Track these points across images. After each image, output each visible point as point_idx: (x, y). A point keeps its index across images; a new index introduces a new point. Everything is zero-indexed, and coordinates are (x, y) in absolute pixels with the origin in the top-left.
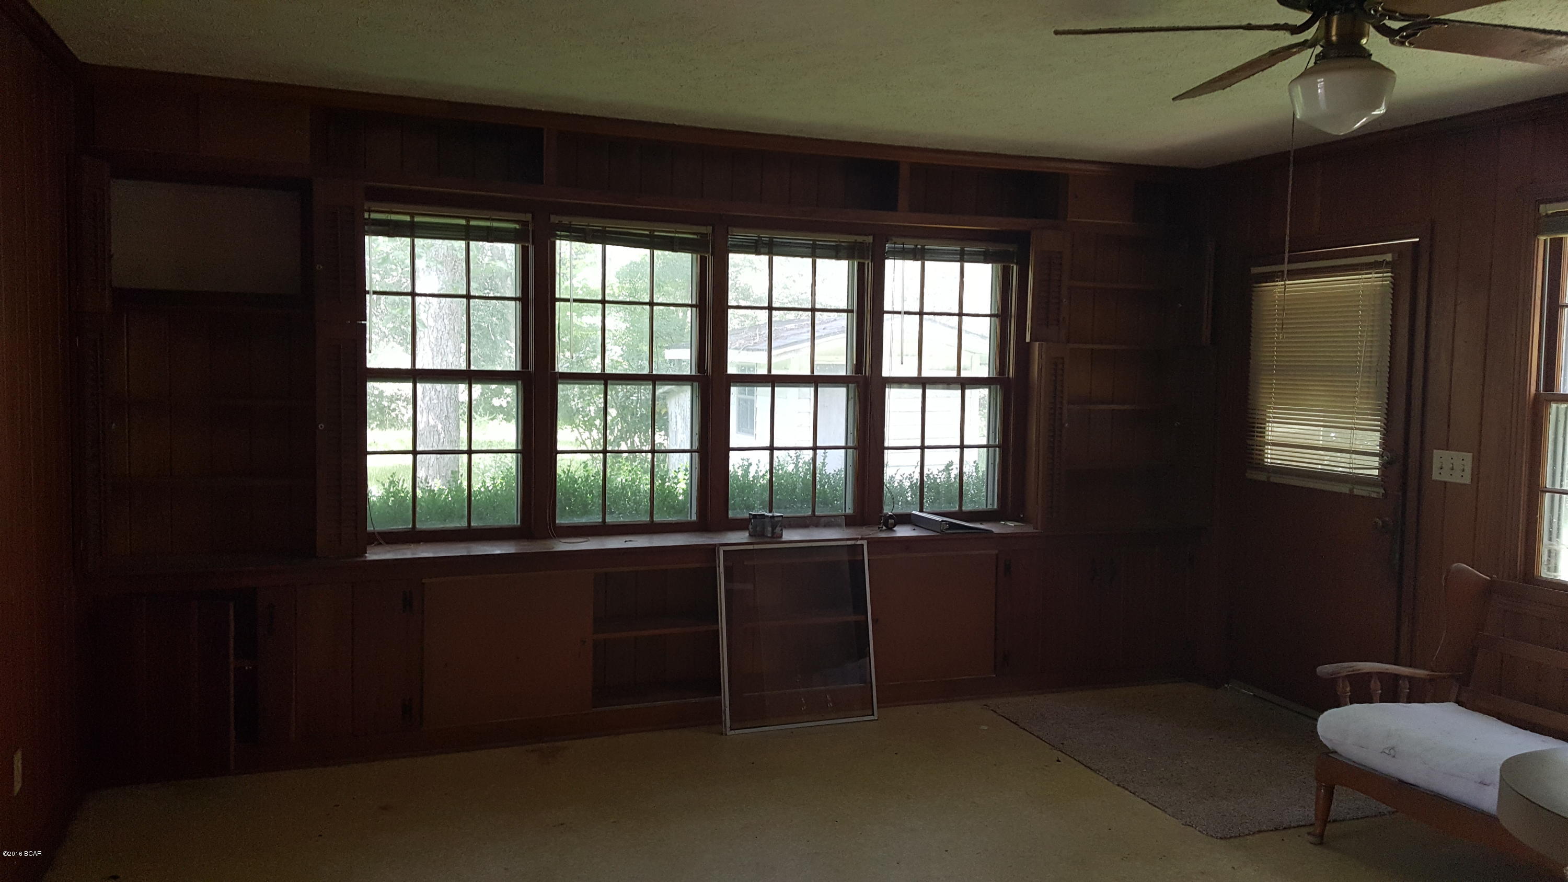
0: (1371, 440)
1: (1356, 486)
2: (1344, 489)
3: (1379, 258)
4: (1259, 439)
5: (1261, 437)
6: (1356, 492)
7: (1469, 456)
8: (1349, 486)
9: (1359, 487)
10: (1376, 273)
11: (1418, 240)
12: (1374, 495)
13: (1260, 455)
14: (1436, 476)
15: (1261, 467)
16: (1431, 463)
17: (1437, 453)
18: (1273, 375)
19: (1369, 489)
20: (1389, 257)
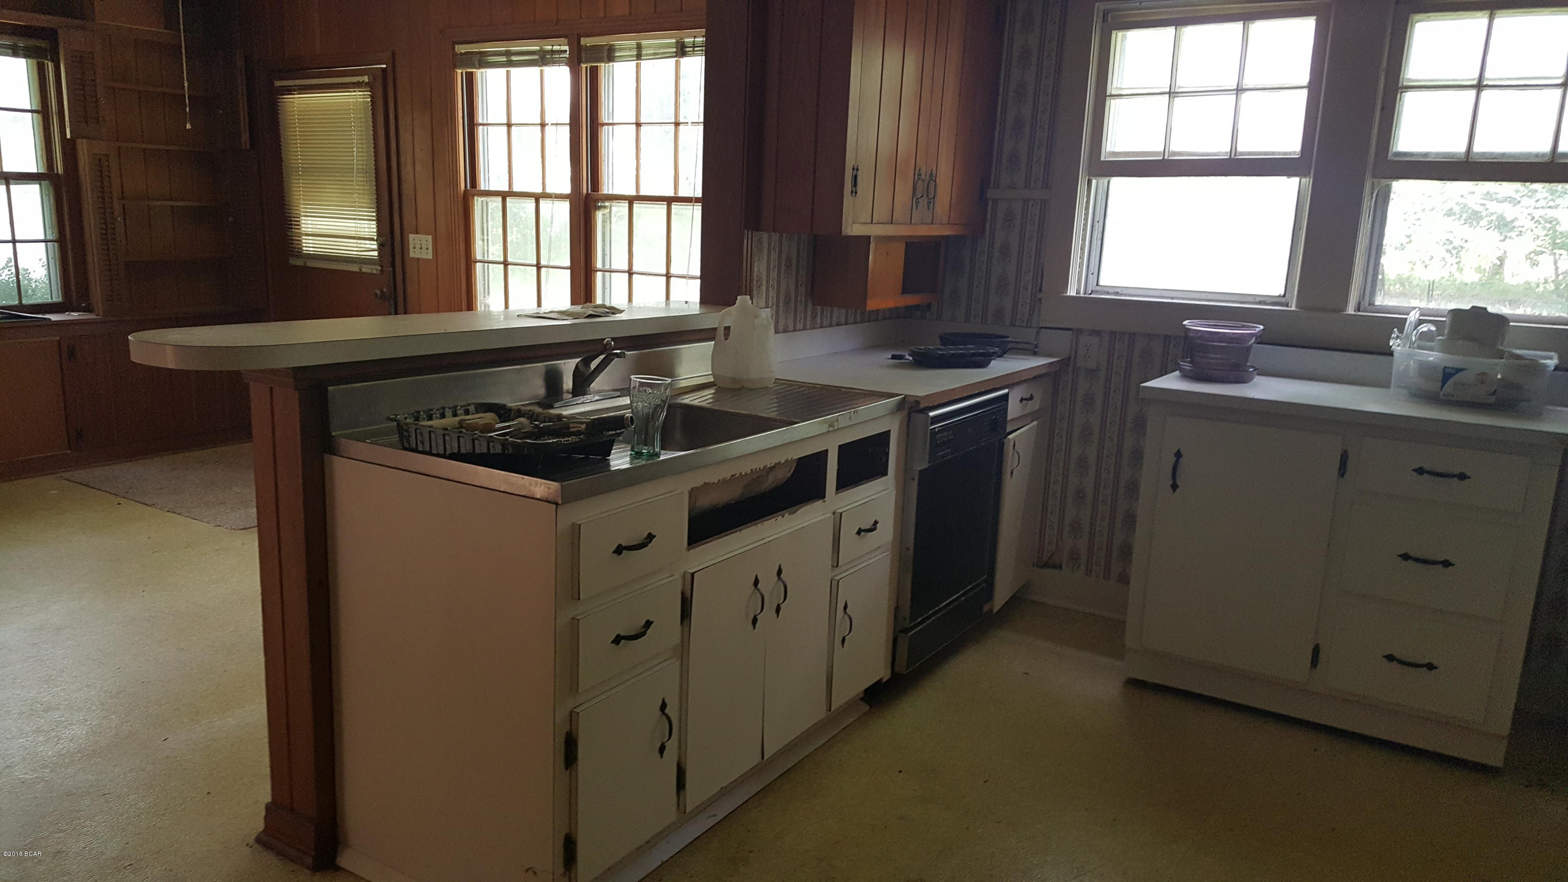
0: (369, 228)
1: (364, 266)
2: (355, 268)
3: (360, 79)
4: (296, 230)
5: (298, 229)
6: (364, 270)
7: (430, 237)
8: (359, 266)
9: (366, 266)
10: (360, 91)
11: (385, 66)
12: (375, 272)
13: (298, 244)
14: (412, 255)
15: (299, 254)
16: (409, 246)
17: (411, 236)
18: (300, 175)
19: (372, 267)
20: (366, 79)
